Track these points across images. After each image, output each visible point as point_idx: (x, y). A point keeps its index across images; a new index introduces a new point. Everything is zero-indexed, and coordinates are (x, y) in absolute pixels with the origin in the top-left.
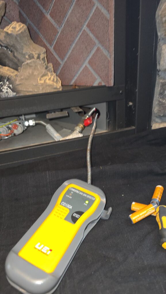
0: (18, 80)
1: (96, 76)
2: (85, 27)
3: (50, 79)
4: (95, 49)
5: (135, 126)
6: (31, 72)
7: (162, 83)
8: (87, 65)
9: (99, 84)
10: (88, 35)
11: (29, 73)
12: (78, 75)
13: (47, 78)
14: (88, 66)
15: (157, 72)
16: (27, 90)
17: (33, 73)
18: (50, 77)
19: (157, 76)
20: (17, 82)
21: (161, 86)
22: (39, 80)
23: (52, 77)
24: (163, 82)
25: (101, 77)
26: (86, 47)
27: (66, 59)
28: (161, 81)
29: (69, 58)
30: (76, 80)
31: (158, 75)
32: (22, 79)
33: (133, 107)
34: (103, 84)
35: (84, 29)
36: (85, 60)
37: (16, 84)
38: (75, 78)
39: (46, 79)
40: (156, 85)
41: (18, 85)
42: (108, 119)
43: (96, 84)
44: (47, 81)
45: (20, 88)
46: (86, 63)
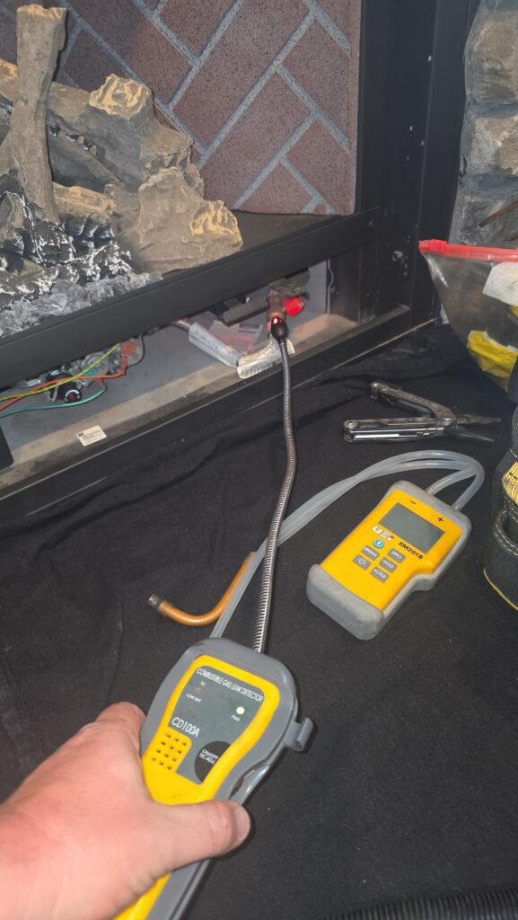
0: (142, 236)
1: (310, 190)
2: (277, 66)
3: (215, 220)
4: (307, 125)
5: (408, 305)
6: (167, 209)
7: (472, 204)
8: (282, 162)
9: (316, 210)
10: (287, 87)
11: (165, 212)
12: (255, 186)
13: (208, 216)
14: (286, 164)
15: (459, 178)
16: (169, 259)
17: (172, 209)
18: (213, 213)
19: (459, 186)
20: (142, 242)
21: (467, 211)
22: (191, 228)
23: (220, 214)
24: (473, 201)
25: (323, 194)
26: (280, 117)
27: (217, 143)
28: (468, 198)
29: (227, 142)
30: (251, 199)
31: (461, 183)
32: (151, 230)
33: (403, 261)
34: (329, 211)
35: (273, 69)
36: (276, 151)
37: (141, 247)
38: (249, 193)
39: (207, 220)
40: (457, 207)
41: (143, 249)
42: (331, 287)
43: (309, 208)
44: (211, 227)
45: (150, 256)
46: (281, 158)
